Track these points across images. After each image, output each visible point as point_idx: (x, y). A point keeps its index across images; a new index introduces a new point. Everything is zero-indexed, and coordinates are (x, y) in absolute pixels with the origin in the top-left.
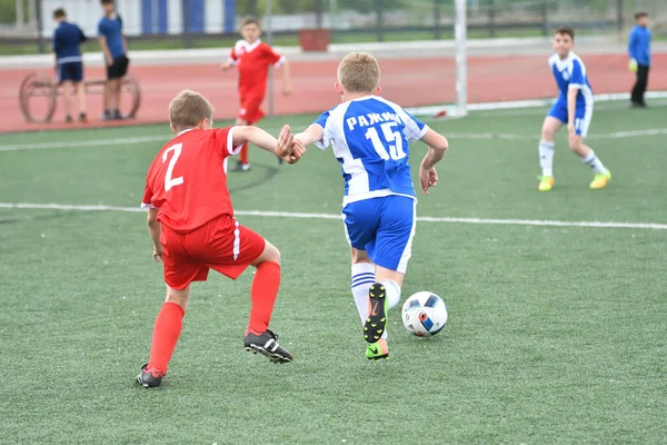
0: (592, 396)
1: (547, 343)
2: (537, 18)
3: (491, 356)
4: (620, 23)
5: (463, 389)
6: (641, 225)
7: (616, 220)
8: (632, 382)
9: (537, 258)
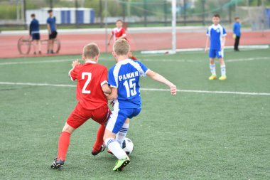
0: (218, 153)
1: (203, 134)
2: (201, 19)
3: (184, 138)
4: (230, 22)
5: (173, 150)
6: (237, 93)
7: (228, 91)
8: (233, 148)
9: (200, 104)
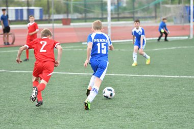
0: (147, 126)
1: (134, 110)
2: (132, 16)
3: (118, 114)
4: (156, 17)
5: (109, 124)
6: (162, 76)
7: (154, 75)
8: (159, 122)
9: (132, 86)
